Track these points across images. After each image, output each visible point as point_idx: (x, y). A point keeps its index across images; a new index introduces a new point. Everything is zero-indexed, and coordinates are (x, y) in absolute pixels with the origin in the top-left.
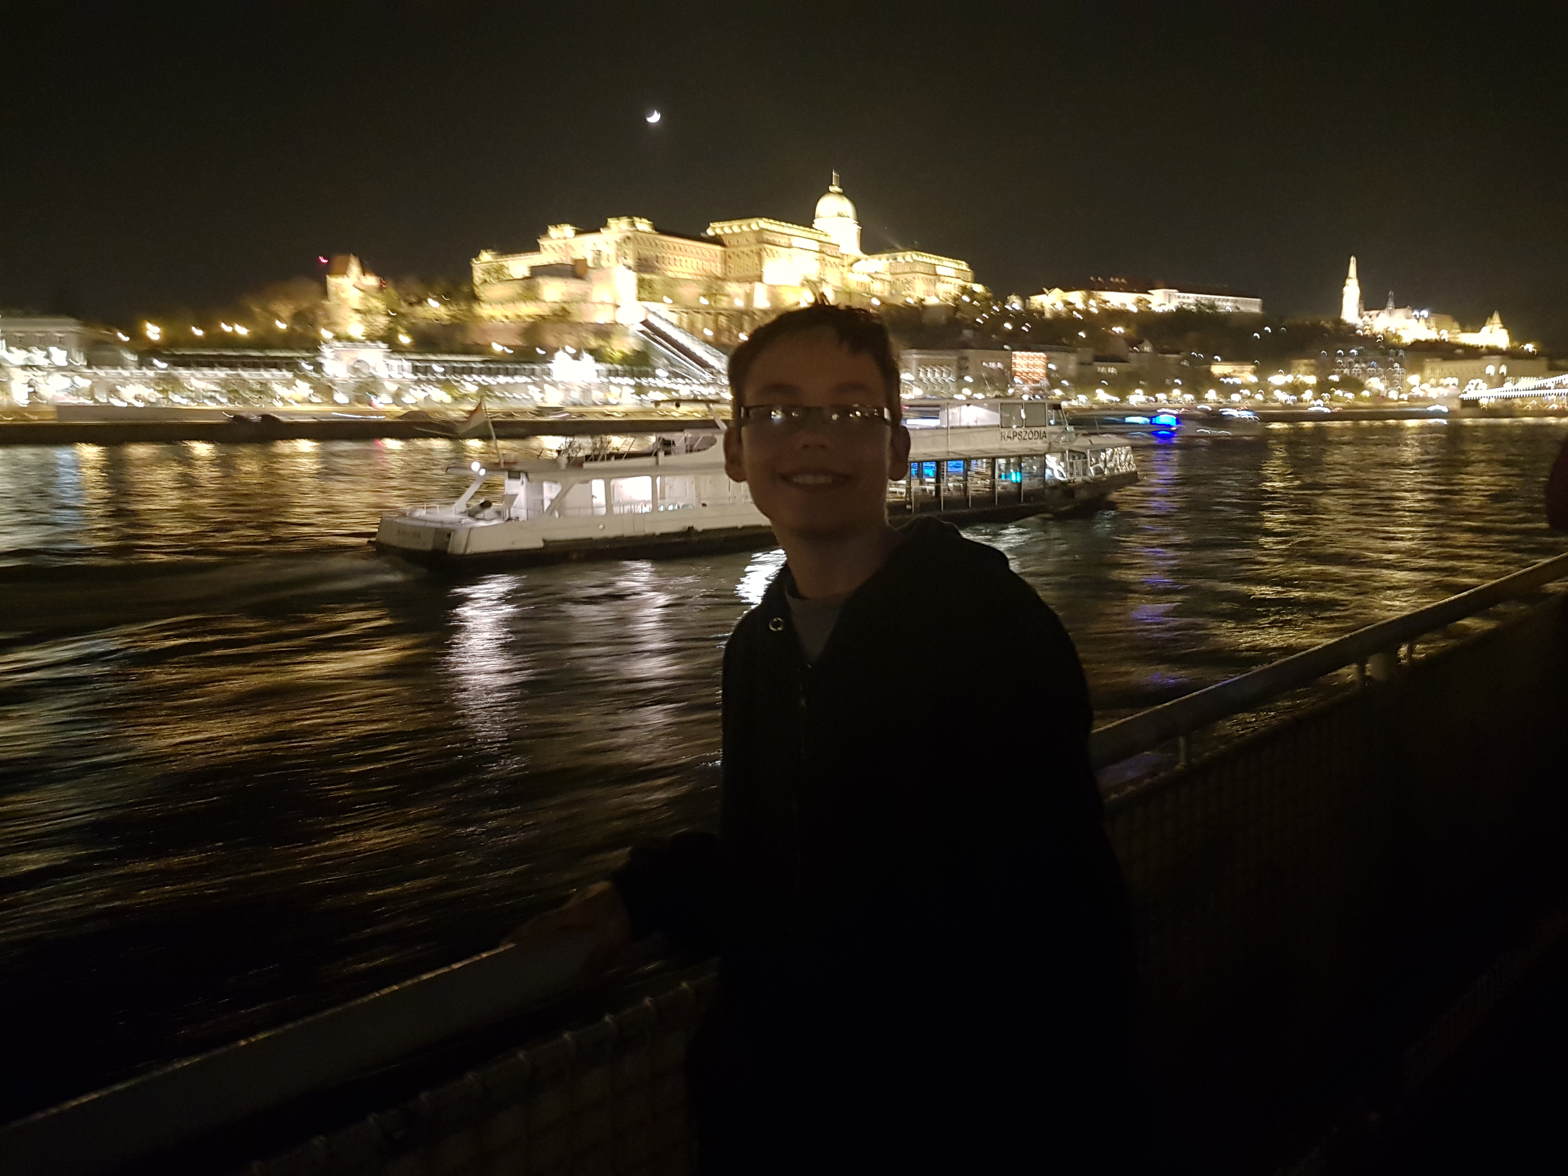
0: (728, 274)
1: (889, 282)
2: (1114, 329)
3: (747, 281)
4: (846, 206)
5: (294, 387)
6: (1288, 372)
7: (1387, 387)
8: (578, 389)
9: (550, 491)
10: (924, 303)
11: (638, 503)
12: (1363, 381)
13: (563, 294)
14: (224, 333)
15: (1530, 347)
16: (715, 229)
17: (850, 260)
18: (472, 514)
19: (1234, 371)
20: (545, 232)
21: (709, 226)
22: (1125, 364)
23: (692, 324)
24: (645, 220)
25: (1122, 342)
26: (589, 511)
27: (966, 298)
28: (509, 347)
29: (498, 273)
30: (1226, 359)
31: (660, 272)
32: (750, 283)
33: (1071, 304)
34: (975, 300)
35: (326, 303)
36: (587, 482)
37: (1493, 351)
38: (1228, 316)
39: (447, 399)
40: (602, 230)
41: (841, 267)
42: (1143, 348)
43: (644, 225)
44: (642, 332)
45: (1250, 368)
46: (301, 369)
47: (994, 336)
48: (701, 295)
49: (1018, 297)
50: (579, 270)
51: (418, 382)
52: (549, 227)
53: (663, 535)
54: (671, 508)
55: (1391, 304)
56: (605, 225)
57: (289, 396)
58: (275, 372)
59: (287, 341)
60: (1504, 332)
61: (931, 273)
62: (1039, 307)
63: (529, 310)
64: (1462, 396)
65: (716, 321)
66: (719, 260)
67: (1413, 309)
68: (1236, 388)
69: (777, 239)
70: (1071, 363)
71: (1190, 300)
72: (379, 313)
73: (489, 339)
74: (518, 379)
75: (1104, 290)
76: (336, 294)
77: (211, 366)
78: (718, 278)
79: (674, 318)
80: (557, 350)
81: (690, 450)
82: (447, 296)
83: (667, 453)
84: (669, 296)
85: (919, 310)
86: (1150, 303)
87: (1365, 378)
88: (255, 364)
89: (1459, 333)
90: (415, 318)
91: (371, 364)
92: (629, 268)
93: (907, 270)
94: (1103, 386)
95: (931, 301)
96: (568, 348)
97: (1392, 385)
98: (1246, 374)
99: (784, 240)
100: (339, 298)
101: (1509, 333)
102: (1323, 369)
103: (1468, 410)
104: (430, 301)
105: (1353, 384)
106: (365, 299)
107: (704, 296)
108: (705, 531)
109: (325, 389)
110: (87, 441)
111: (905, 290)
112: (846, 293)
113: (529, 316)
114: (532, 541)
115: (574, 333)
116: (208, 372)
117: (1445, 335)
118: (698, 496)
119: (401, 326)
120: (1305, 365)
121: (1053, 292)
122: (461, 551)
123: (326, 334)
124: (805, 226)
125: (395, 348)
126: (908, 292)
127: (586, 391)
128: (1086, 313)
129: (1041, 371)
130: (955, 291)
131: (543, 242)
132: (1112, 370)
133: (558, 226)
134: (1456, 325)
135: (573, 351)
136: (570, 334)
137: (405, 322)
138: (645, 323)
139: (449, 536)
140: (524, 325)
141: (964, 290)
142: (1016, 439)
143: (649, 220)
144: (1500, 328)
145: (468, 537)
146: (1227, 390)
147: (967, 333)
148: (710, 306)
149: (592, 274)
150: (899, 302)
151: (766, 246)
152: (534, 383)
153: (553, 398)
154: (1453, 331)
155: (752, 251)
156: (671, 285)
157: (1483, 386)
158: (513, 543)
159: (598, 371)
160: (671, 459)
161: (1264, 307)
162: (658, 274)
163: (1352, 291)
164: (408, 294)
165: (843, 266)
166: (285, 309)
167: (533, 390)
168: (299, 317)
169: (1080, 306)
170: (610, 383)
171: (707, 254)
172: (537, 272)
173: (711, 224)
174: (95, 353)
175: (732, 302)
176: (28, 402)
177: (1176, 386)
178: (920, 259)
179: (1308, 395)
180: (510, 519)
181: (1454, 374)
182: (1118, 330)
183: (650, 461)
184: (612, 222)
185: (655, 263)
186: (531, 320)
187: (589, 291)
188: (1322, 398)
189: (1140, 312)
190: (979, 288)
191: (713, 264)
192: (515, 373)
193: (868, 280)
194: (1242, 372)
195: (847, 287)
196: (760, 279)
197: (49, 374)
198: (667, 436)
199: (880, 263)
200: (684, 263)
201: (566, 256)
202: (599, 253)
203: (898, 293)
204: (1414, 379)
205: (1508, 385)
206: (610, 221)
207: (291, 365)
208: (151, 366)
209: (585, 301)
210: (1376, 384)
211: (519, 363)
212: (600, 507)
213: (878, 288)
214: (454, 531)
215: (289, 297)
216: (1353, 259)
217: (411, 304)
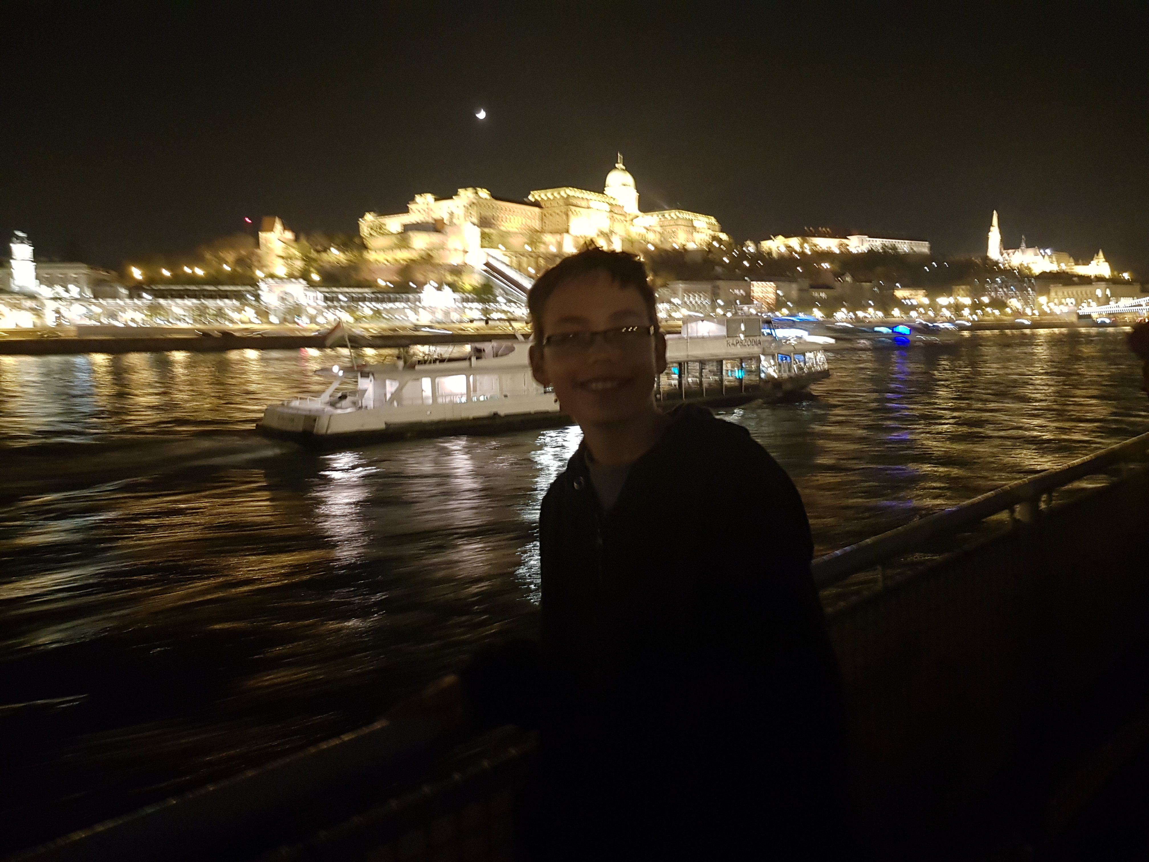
0: (544, 228)
1: (660, 233)
2: (823, 265)
3: (558, 233)
4: (628, 179)
5: (243, 312)
6: (950, 295)
7: (1022, 306)
8: (441, 312)
9: (391, 387)
10: (686, 247)
11: (456, 395)
12: (1005, 301)
13: (427, 243)
14: (185, 273)
15: (1126, 276)
16: (535, 196)
17: (631, 217)
18: (333, 404)
19: (911, 295)
20: (412, 199)
21: (530, 193)
22: (833, 290)
23: (520, 264)
24: (485, 190)
25: (831, 276)
26: (420, 402)
27: (716, 244)
28: (390, 282)
29: (380, 230)
30: (904, 286)
31: (496, 227)
32: (560, 234)
33: (790, 247)
34: (722, 244)
35: (258, 251)
36: (418, 379)
37: (1100, 279)
38: (906, 255)
39: (351, 320)
40: (454, 197)
41: (625, 222)
42: (845, 278)
43: (484, 193)
44: (485, 271)
45: (921, 292)
46: (246, 299)
47: (737, 270)
48: (525, 243)
49: (752, 242)
50: (439, 227)
51: (328, 308)
52: (416, 195)
53: (475, 419)
54: (482, 398)
55: (1023, 245)
56: (456, 193)
57: (239, 319)
58: (227, 301)
59: (233, 279)
60: (1107, 264)
61: (689, 225)
62: (767, 249)
63: (403, 255)
64: (1078, 311)
65: (537, 263)
66: (537, 217)
67: (1039, 248)
68: (913, 308)
69: (579, 203)
70: (794, 290)
71: (877, 243)
72: (297, 259)
73: (375, 276)
74: (398, 305)
75: (814, 236)
76: (266, 246)
77: (182, 297)
78: (537, 231)
79: (507, 260)
80: (425, 284)
81: (496, 355)
82: (343, 247)
83: (478, 358)
84: (503, 245)
85: (684, 252)
86: (848, 245)
87: (1006, 299)
88: (212, 296)
89: (1073, 266)
90: (322, 261)
91: (295, 296)
92: (474, 224)
93: (672, 223)
94: (817, 306)
95: (691, 246)
96: (432, 282)
97: (1026, 303)
98: (920, 297)
99: (584, 203)
100: (269, 248)
101: (1110, 265)
102: (975, 293)
103: (1084, 321)
104: (333, 250)
105: (999, 304)
106: (286, 248)
107: (528, 244)
108: (507, 416)
109: (263, 313)
110: (97, 351)
111: (671, 238)
112: (629, 240)
113: (403, 260)
114: (377, 424)
115: (436, 272)
116: (179, 301)
117: (1063, 267)
118: (501, 390)
119: (313, 267)
120: (963, 290)
121: (777, 238)
122: (323, 431)
123: (259, 274)
124: (599, 193)
125: (312, 284)
126: (674, 239)
127: (447, 313)
128: (803, 254)
129: (773, 296)
130: (708, 239)
131: (411, 206)
132: (823, 295)
133: (422, 195)
134: (1072, 260)
135: (436, 285)
136: (433, 272)
137: (315, 265)
138: (487, 264)
139: (315, 420)
140: (400, 266)
141: (714, 238)
142: (738, 346)
143: (488, 190)
144: (1103, 262)
145: (329, 422)
146: (906, 309)
147: (719, 269)
148: (532, 252)
149: (448, 229)
150: (667, 247)
151: (571, 207)
152: (411, 308)
153: (424, 318)
154: (1069, 264)
155: (561, 212)
156: (504, 236)
157: (1093, 304)
158: (362, 426)
159: (454, 299)
160: (482, 363)
161: (931, 249)
162: (494, 228)
163: (994, 236)
164: (317, 245)
165: (626, 221)
166: (230, 256)
167: (409, 312)
168: (240, 261)
169: (798, 249)
170: (465, 308)
171: (529, 214)
172: (408, 228)
173: (532, 192)
174: (98, 288)
175: (548, 248)
176: (55, 324)
177: (870, 306)
178: (680, 216)
179: (966, 312)
180: (361, 408)
181: (1072, 296)
182: (826, 265)
183: (465, 364)
184: (461, 191)
185: (492, 220)
186: (405, 263)
187: (445, 241)
188: (976, 314)
189: (842, 252)
190: (724, 236)
191: (533, 221)
192: (395, 300)
193: (644, 231)
194: (917, 295)
195: (629, 236)
196: (567, 232)
197: (71, 303)
198: (479, 345)
199: (653, 219)
200: (512, 221)
201: (428, 217)
202: (452, 214)
203: (667, 241)
204: (1043, 300)
205: (1112, 303)
206: (459, 190)
207: (239, 296)
208: (140, 297)
209: (443, 248)
210: (1015, 303)
211: (398, 293)
212: (427, 398)
213: (652, 237)
214: (319, 416)
215: (232, 247)
216: (995, 212)
217: (318, 252)
